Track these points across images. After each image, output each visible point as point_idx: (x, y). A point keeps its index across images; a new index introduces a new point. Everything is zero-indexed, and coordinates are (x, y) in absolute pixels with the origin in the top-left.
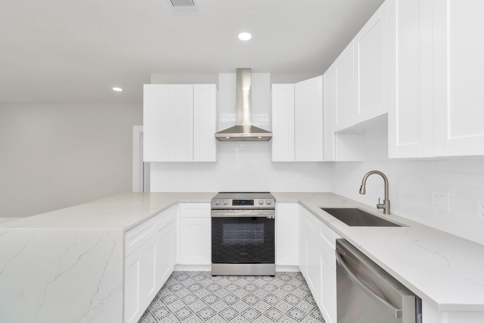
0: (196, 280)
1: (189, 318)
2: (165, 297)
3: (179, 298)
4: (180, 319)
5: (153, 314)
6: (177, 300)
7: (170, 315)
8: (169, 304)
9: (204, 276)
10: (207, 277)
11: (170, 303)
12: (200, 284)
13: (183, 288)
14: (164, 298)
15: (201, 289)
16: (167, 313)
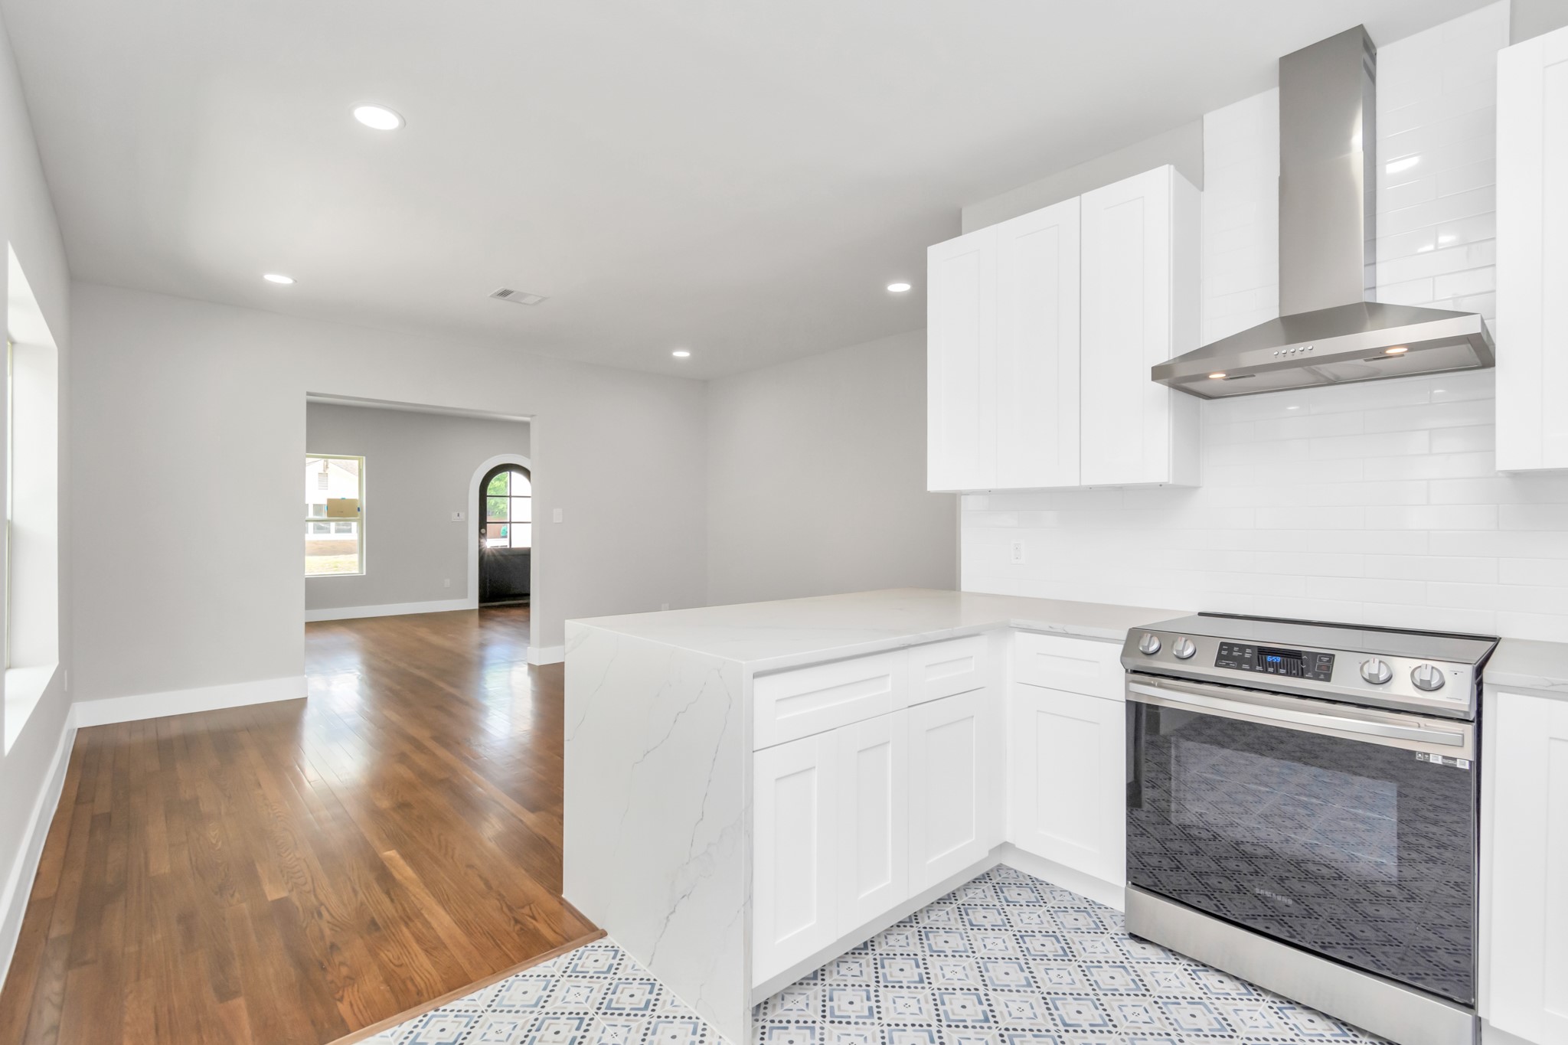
0: (1061, 922)
1: (970, 1032)
2: (935, 930)
3: (974, 955)
4: (942, 1017)
5: (878, 961)
6: (964, 957)
7: (920, 990)
8: (935, 954)
9: (1097, 921)
10: (1106, 929)
11: (939, 956)
12: (1068, 944)
13: (1003, 928)
14: (930, 932)
15: (1063, 960)
16: (917, 979)
